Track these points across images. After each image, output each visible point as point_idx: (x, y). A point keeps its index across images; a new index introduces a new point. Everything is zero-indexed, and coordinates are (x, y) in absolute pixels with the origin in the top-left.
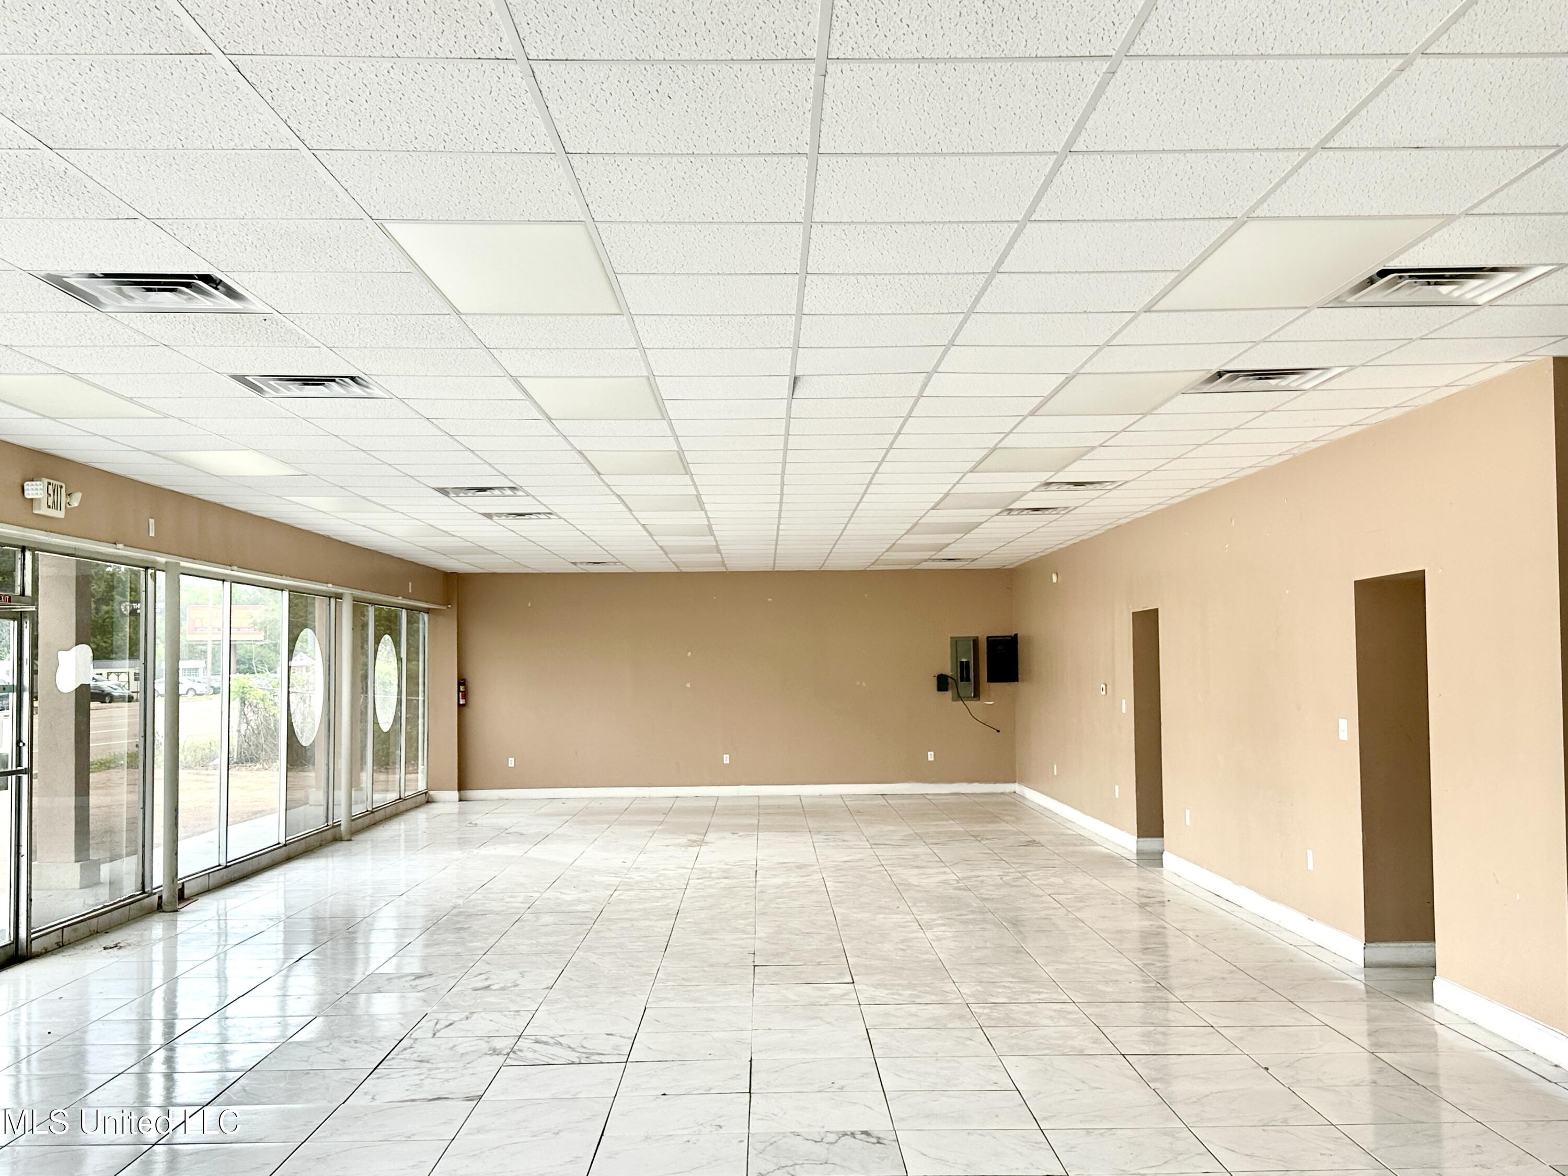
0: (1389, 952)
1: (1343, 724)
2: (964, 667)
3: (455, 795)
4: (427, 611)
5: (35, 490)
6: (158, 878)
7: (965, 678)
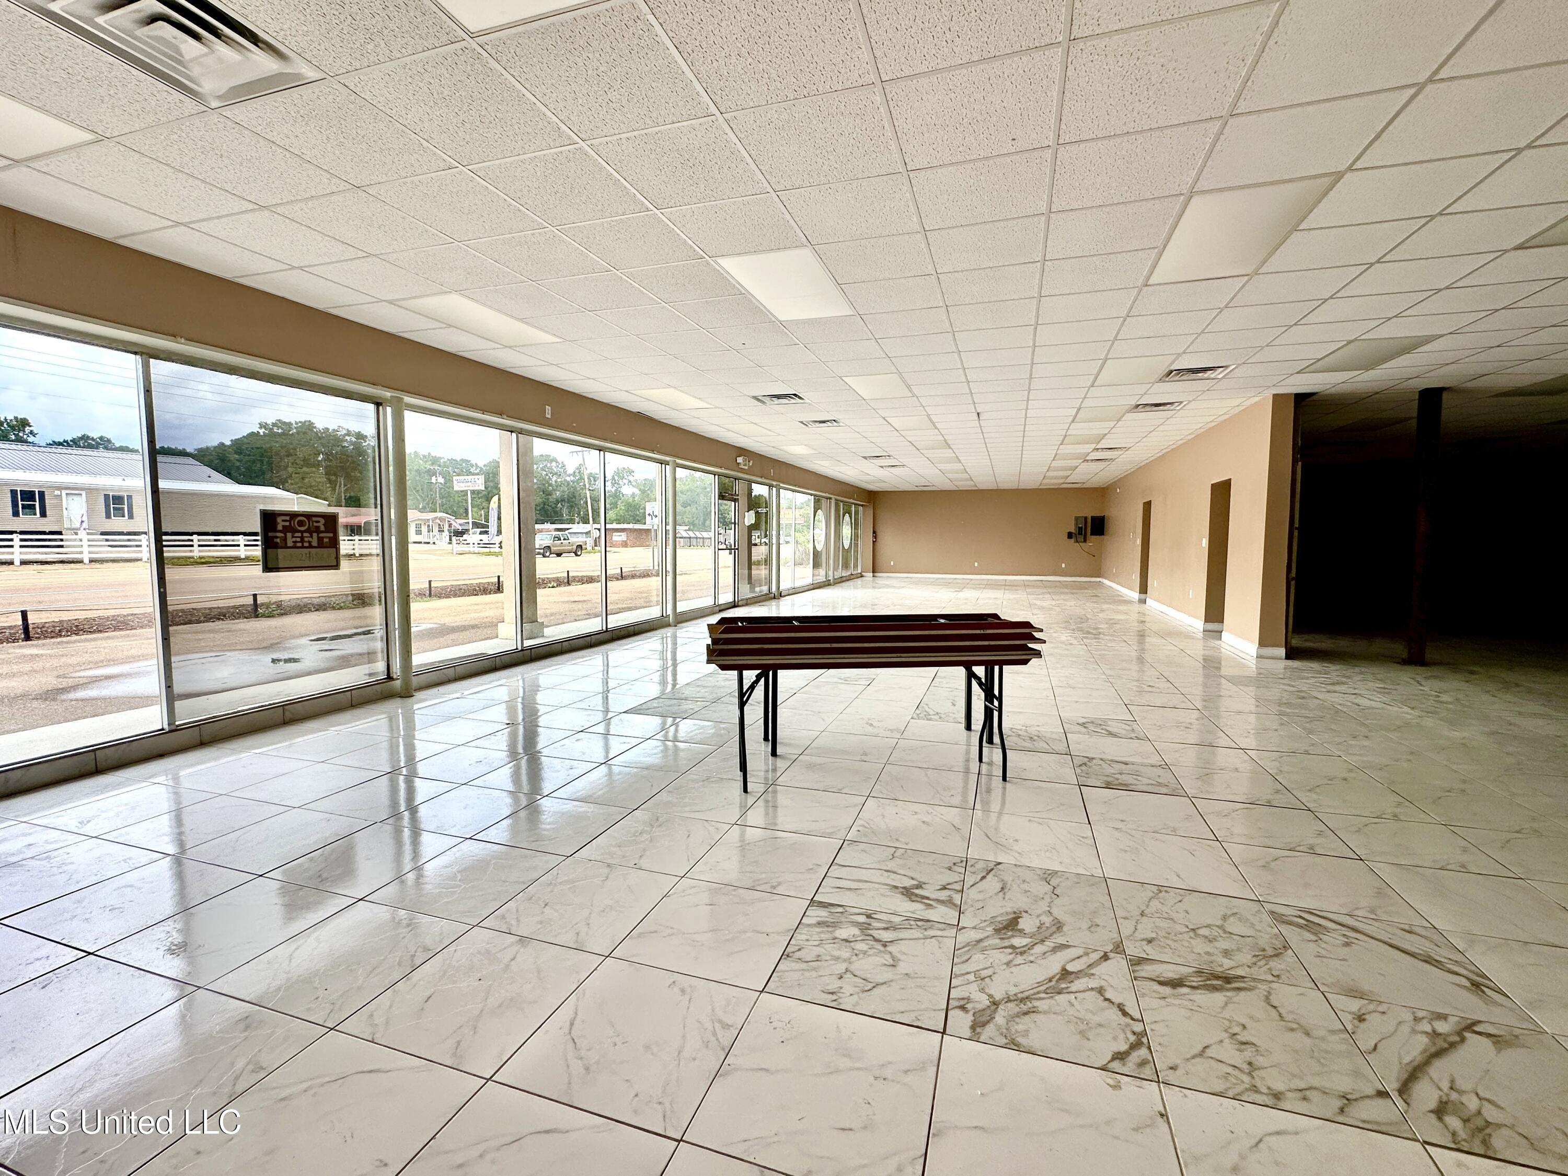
0: (1211, 626)
1: (1204, 540)
2: (1080, 529)
3: (871, 574)
4: (862, 505)
5: (740, 460)
6: (774, 589)
7: (1080, 533)
